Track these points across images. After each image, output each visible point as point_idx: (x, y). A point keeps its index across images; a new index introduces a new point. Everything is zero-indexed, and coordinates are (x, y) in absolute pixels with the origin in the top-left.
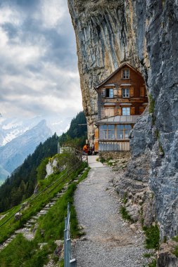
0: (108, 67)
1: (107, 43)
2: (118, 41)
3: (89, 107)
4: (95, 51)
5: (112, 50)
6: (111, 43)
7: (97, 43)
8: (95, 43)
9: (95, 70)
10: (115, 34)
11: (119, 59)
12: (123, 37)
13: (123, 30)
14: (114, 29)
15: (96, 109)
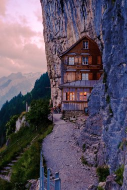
0: (70, 36)
1: (69, 16)
2: (79, 14)
3: (53, 71)
4: (58, 23)
5: (74, 22)
6: (72, 16)
7: (61, 16)
8: (59, 15)
9: (59, 38)
10: (76, 8)
11: (80, 30)
12: (83, 11)
13: (83, 5)
14: (76, 4)
15: (59, 72)
